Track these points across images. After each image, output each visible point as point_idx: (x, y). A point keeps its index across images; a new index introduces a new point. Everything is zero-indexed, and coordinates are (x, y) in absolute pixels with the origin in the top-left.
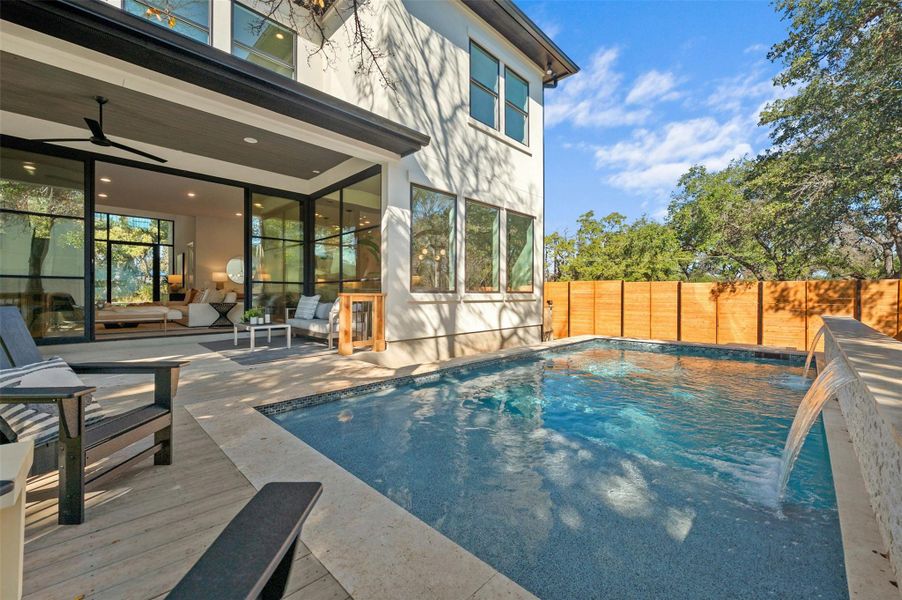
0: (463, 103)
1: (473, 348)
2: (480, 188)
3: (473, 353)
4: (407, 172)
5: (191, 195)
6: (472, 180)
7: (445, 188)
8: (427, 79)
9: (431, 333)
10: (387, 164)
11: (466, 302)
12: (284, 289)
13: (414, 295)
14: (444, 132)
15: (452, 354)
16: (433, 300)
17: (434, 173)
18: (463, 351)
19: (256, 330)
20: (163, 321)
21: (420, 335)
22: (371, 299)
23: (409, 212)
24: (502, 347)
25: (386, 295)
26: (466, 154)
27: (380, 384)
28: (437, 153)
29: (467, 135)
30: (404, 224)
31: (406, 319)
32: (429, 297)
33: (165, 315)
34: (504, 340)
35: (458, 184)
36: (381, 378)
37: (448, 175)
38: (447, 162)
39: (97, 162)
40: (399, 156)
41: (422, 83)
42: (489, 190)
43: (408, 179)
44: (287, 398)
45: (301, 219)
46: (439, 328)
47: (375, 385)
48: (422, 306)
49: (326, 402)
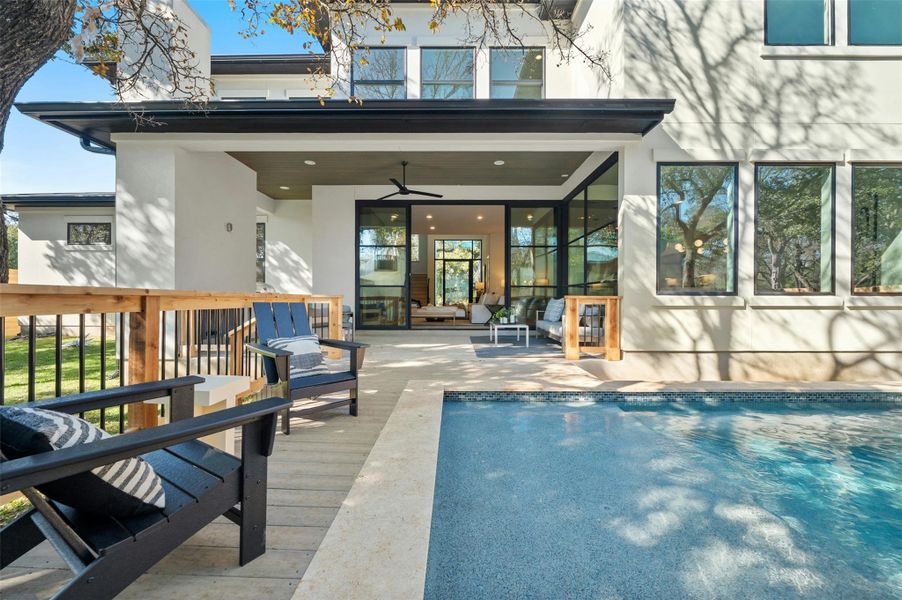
0: (748, 31)
1: (768, 371)
2: (784, 140)
3: (767, 377)
4: (652, 150)
5: (480, 218)
6: (768, 132)
7: (712, 157)
8: (683, 25)
9: (686, 345)
10: (623, 148)
11: (754, 308)
12: (534, 292)
13: (661, 298)
14: (711, 81)
15: (725, 374)
16: (692, 304)
17: (693, 139)
18: (746, 375)
19: (499, 329)
20: (452, 318)
21: (672, 347)
22: (603, 303)
23: (654, 198)
24: (834, 376)
25: (622, 297)
26: (755, 98)
27: (577, 394)
28: (698, 114)
29: (755, 73)
30: (646, 214)
31: (646, 324)
32: (686, 300)
33: (454, 313)
34: (839, 366)
35: (737, 146)
36: (584, 388)
37: (718, 135)
38: (717, 120)
39: (413, 206)
40: (640, 135)
41: (675, 35)
42: (806, 139)
43: (653, 159)
44: (478, 389)
45: (555, 224)
46: (701, 338)
47: (572, 394)
48: (673, 311)
49: (515, 401)
